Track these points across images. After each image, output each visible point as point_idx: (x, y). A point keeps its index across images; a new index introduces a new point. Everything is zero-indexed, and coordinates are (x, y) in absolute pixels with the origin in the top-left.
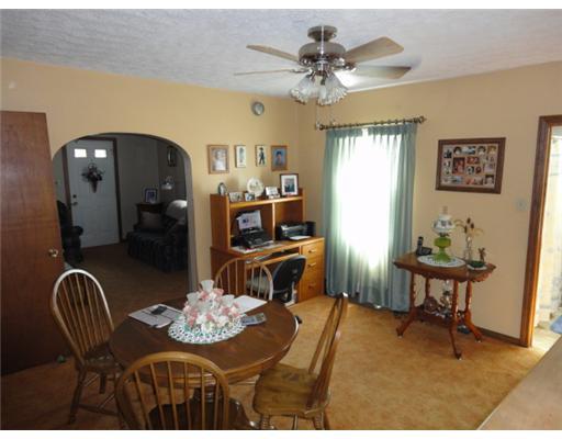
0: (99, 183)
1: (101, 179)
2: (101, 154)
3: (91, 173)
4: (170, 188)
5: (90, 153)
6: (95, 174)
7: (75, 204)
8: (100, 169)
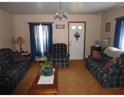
0: (79, 38)
1: (79, 37)
2: (80, 28)
3: (76, 34)
4: (106, 41)
5: (77, 27)
6: (77, 35)
7: (71, 45)
8: (79, 33)
